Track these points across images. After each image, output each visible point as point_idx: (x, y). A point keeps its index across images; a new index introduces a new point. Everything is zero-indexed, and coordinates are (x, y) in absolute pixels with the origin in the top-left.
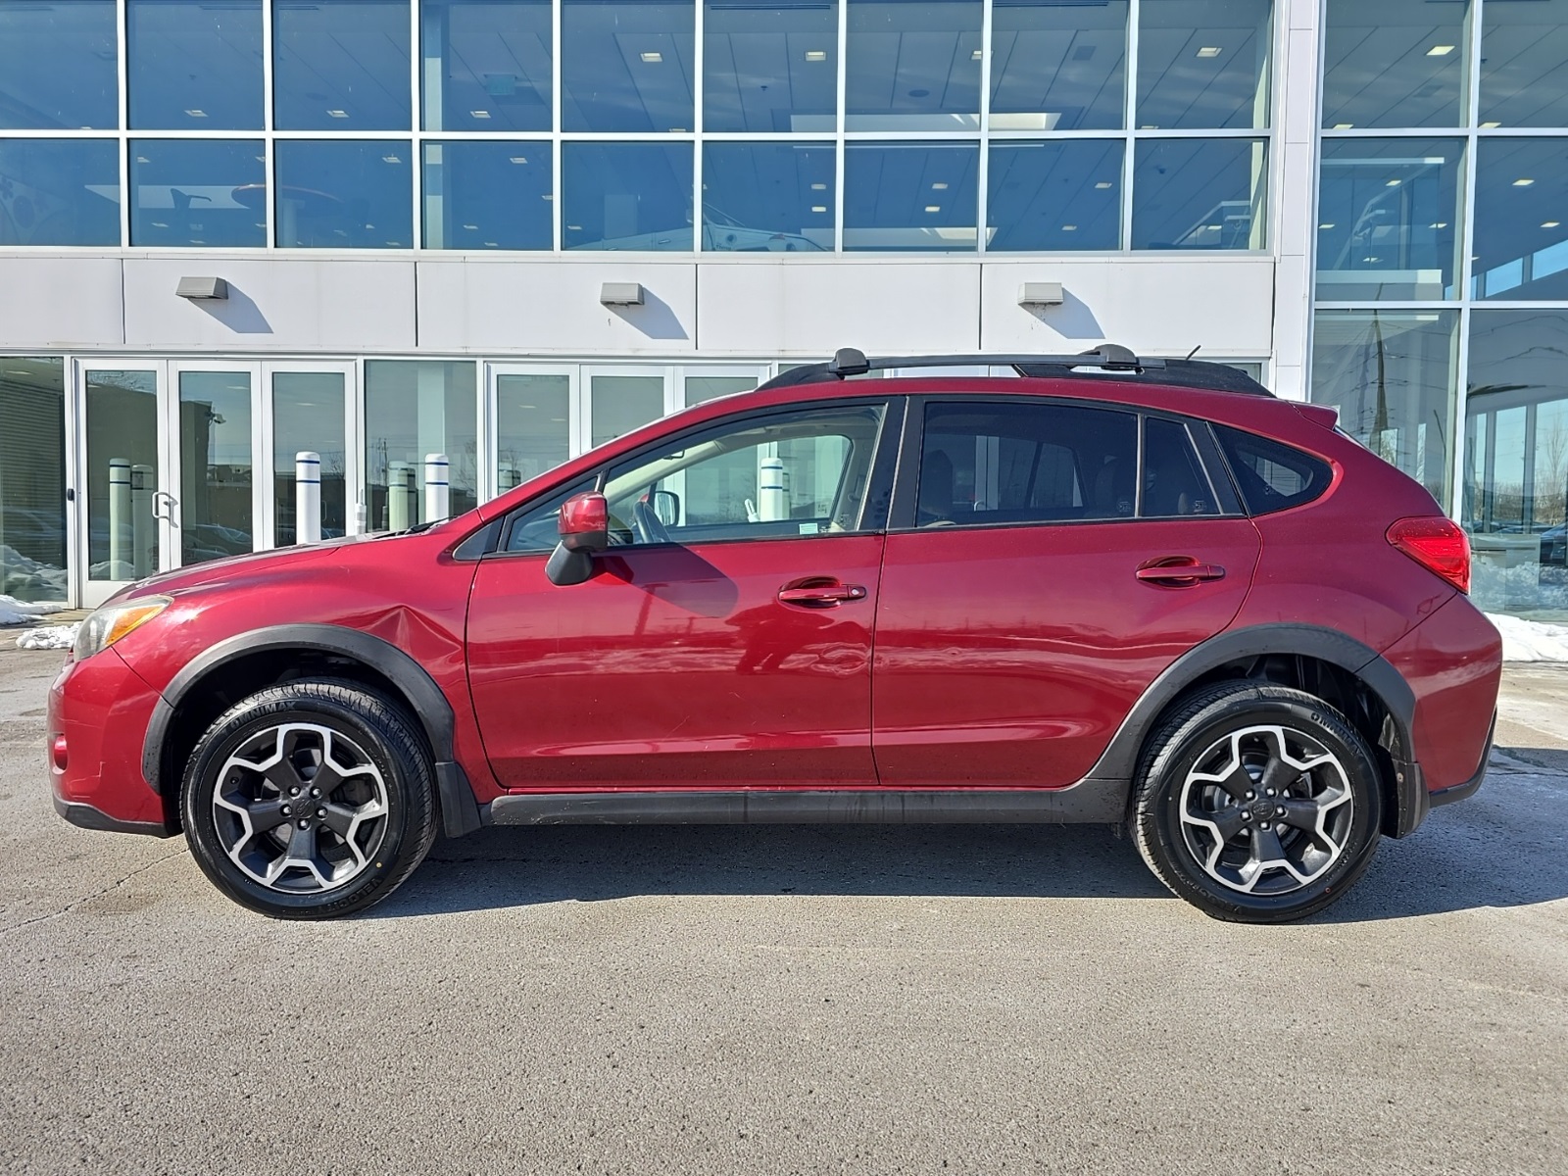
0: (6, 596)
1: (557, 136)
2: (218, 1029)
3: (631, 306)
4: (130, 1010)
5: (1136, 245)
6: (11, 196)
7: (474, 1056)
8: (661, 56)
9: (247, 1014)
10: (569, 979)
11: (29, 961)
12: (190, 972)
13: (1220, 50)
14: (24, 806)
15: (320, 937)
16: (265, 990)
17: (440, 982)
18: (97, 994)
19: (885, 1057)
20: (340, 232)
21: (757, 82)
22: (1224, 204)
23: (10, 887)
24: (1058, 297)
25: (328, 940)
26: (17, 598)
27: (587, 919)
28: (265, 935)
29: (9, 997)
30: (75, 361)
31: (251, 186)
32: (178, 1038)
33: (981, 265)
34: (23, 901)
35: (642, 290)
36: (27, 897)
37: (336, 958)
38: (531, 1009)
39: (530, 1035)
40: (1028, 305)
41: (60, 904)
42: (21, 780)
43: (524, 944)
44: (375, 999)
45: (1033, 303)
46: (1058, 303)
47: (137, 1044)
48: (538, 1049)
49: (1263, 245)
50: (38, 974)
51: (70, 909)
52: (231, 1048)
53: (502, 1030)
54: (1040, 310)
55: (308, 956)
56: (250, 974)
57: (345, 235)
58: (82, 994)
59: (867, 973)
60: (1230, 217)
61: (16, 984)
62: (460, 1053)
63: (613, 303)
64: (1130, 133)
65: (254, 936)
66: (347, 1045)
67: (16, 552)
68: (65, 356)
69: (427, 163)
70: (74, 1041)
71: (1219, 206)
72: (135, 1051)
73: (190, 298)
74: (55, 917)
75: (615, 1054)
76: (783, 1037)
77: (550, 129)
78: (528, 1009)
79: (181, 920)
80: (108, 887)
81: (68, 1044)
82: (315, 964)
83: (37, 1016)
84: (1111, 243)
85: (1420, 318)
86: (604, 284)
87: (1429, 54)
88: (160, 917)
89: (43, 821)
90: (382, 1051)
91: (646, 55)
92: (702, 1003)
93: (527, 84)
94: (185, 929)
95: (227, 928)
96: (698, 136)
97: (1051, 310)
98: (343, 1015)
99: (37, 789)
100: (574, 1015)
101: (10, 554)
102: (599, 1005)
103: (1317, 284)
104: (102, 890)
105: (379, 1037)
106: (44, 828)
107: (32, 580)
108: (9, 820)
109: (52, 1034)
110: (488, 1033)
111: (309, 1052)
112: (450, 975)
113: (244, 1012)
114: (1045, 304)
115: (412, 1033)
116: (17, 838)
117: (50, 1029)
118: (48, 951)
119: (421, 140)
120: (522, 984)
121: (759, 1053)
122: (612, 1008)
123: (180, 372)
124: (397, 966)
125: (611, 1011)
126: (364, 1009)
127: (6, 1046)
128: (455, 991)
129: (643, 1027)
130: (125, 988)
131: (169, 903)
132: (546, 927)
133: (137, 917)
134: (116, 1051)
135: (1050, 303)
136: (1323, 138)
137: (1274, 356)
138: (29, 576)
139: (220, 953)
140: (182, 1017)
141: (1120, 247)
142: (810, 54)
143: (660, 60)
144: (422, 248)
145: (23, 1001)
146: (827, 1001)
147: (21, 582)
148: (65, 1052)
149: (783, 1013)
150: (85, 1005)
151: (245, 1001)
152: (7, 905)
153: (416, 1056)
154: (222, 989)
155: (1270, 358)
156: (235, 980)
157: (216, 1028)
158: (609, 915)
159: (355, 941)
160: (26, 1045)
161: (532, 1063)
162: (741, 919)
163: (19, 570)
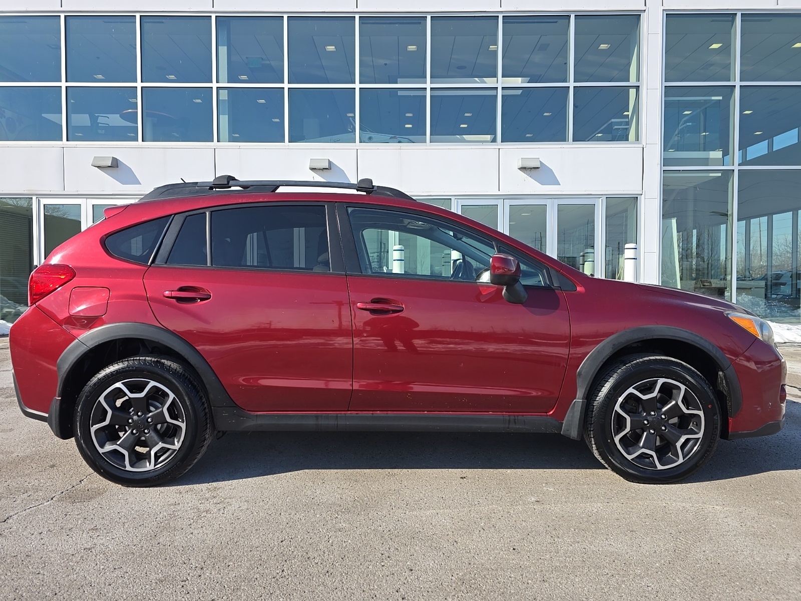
0: (2, 321)
1: (286, 85)
2: (154, 578)
3: (324, 170)
4: (98, 566)
5: (575, 139)
6: (5, 117)
7: (315, 593)
8: (336, 48)
9: (170, 567)
10: (358, 538)
11: (33, 534)
12: (131, 539)
13: (609, 45)
14: (21, 436)
15: (204, 514)
16: (179, 550)
17: (282, 541)
18: (77, 555)
19: (563, 587)
20: (175, 134)
21: (382, 62)
22: (613, 120)
23: (17, 486)
24: (538, 165)
25: (209, 515)
26: (8, 322)
27: (356, 498)
28: (172, 513)
29: (23, 559)
30: (38, 200)
31: (130, 110)
32: (131, 585)
33: (499, 149)
34: (26, 494)
35: (330, 162)
36: (28, 492)
37: (216, 527)
38: (341, 559)
39: (345, 577)
40: (523, 169)
41: (48, 495)
42: (18, 420)
43: (324, 515)
44: (245, 554)
45: (525, 168)
46: (538, 168)
47: (105, 590)
48: (353, 587)
49: (637, 139)
50: (39, 543)
51: (54, 499)
52: (165, 592)
53: (327, 574)
54: (528, 171)
55: (200, 526)
56: (168, 539)
57: (178, 135)
58: (67, 555)
59: (530, 530)
60: (616, 127)
61: (27, 550)
62: (306, 591)
63: (315, 169)
64: (571, 84)
65: (165, 513)
66: (236, 587)
67: (5, 298)
68: (33, 197)
69: (220, 99)
70: (66, 589)
71: (610, 122)
72: (105, 595)
73: (98, 167)
74: (45, 504)
75: (401, 590)
76: (497, 575)
77: (283, 82)
78: (339, 559)
79: (120, 504)
80: (75, 484)
81: (63, 591)
82: (205, 531)
83: (41, 572)
84: (562, 138)
85: (711, 175)
86: (311, 159)
87: (710, 48)
88: (108, 503)
89: (32, 444)
90: (258, 591)
91: (328, 47)
92: (441, 553)
93: (268, 62)
94: (124, 510)
95: (148, 509)
96: (357, 86)
97: (534, 171)
98: (229, 566)
99: (28, 425)
100: (368, 563)
101: (3, 299)
102: (381, 555)
103: (664, 159)
104: (71, 486)
105: (254, 582)
106: (34, 449)
107: (15, 312)
108: (13, 444)
109: (52, 585)
110: (320, 576)
111: (213, 593)
112: (286, 537)
113: (168, 566)
114: (531, 168)
115: (274, 578)
116: (19, 454)
117: (50, 581)
118: (44, 527)
119: (217, 88)
120: (330, 542)
121: (488, 587)
122: (389, 557)
123: (93, 205)
124: (254, 532)
125: (389, 559)
126: (241, 562)
127: (24, 594)
128: (292, 547)
129: (412, 570)
130: (93, 550)
131: (112, 493)
132: (334, 504)
133: (94, 503)
134: (94, 596)
135: (534, 168)
136: (665, 86)
137: (644, 193)
138: (14, 310)
139: (147, 525)
140: (131, 570)
141: (567, 140)
142: (409, 47)
143: (335, 50)
144: (218, 142)
145: (32, 562)
146: (514, 549)
147: (10, 313)
148: (62, 597)
149: (491, 558)
150: (70, 563)
151: (168, 558)
152: (17, 497)
153: (280, 594)
154: (152, 550)
155: (642, 194)
156: (159, 543)
157: (153, 577)
158: (368, 496)
159: (225, 515)
160: (37, 593)
161: (352, 597)
162: (444, 497)
163: (9, 307)
